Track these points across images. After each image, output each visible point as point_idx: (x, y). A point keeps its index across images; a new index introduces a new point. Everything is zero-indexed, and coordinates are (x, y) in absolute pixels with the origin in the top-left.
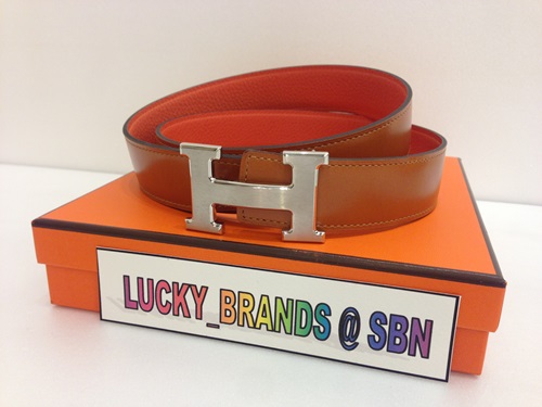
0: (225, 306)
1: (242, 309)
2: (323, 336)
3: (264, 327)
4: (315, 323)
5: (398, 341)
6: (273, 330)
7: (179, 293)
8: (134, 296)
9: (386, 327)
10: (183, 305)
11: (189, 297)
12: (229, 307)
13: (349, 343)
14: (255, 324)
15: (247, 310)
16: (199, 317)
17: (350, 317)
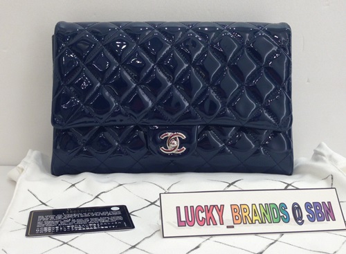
0: (235, 214)
1: (244, 214)
2: (287, 220)
3: (257, 222)
4: (281, 214)
5: (320, 215)
6: (262, 222)
7: (209, 211)
8: (183, 218)
9: (313, 209)
10: (212, 218)
11: (215, 212)
12: (237, 214)
13: (300, 221)
14: (252, 221)
15: (246, 214)
16: (222, 223)
17: (296, 208)
